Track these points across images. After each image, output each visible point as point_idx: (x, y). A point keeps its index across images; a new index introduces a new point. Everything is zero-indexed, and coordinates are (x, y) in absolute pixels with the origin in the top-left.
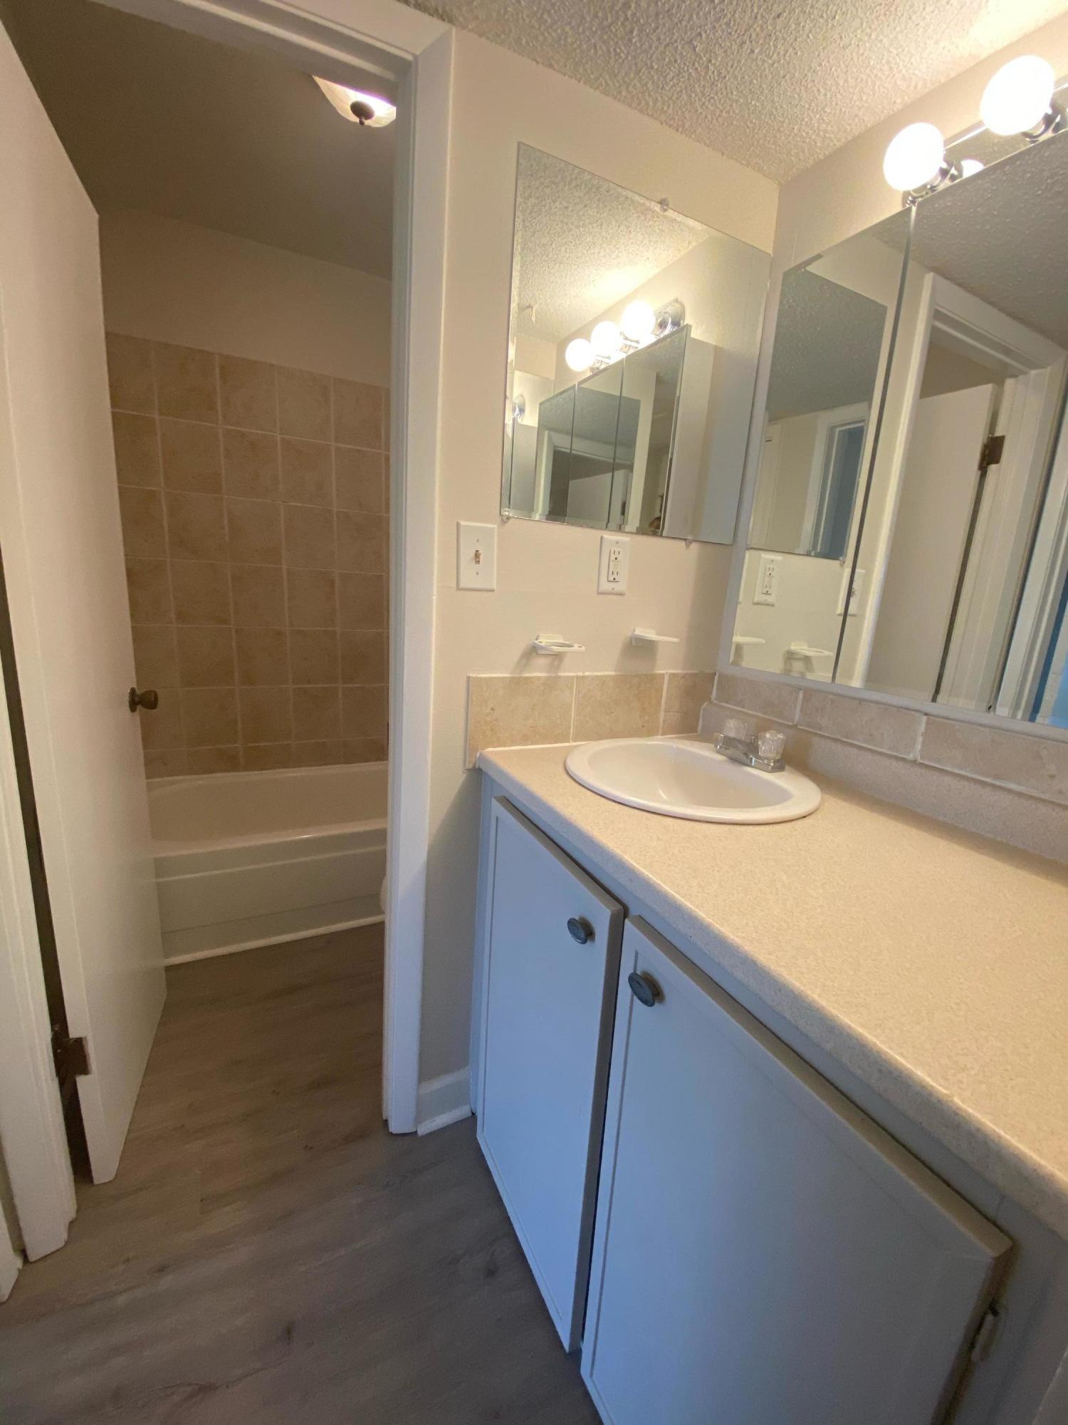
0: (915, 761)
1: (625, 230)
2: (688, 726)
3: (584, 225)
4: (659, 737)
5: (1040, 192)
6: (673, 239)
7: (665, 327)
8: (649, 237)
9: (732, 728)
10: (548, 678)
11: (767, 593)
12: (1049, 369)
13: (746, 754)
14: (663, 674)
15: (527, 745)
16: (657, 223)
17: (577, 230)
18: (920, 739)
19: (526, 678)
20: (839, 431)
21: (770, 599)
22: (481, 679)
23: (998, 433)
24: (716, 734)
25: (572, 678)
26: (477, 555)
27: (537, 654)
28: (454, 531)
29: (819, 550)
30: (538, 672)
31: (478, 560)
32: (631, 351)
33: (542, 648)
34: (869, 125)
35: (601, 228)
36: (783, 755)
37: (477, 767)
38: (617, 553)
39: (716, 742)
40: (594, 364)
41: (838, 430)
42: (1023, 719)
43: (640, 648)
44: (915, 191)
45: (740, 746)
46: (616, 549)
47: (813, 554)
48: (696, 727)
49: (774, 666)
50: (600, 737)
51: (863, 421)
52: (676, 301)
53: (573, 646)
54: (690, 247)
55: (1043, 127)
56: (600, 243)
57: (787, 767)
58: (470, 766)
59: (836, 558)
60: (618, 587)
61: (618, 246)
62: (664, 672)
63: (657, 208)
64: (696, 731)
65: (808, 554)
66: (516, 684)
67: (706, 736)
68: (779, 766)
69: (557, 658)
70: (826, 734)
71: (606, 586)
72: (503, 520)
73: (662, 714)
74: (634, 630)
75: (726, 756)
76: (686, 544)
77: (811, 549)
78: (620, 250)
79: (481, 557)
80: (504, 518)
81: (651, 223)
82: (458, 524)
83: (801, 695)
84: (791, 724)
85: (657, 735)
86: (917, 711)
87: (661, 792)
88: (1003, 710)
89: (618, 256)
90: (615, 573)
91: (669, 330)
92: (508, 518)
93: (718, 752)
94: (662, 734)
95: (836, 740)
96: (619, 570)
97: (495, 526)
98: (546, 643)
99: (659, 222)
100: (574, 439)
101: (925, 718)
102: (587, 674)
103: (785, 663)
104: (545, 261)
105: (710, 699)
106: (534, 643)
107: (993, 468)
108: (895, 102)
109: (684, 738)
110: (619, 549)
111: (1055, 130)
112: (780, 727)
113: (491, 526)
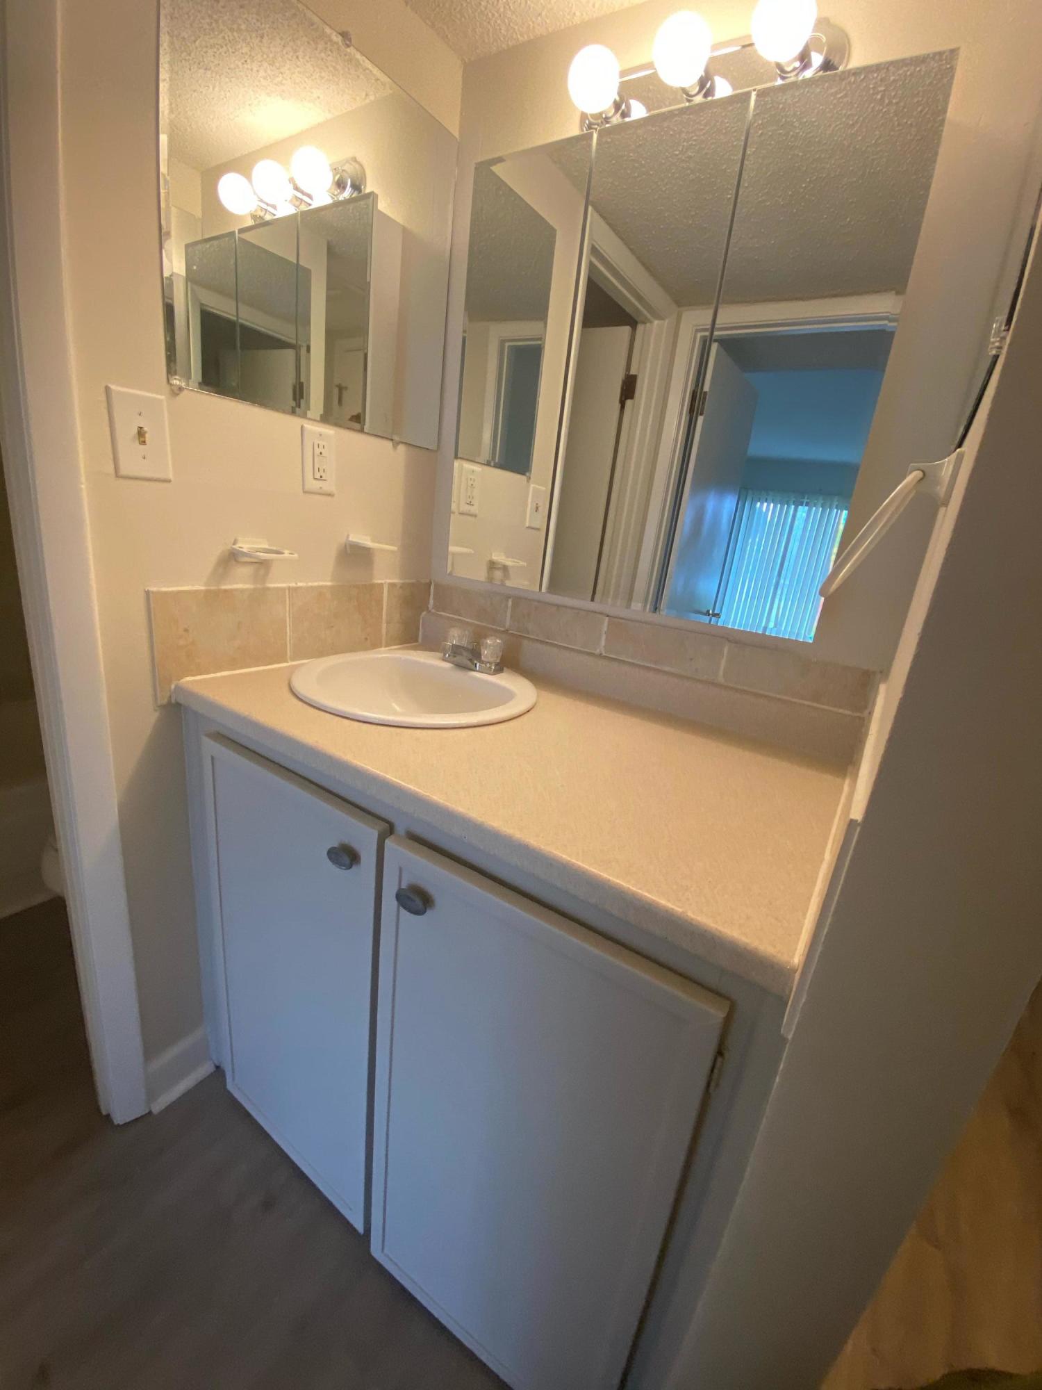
0: (601, 654)
1: (291, 54)
2: (410, 636)
3: (239, 30)
4: (383, 649)
5: (677, 153)
6: (349, 84)
7: (344, 188)
8: (320, 72)
9: (456, 637)
10: (255, 590)
11: (470, 504)
12: (667, 321)
13: (470, 660)
14: (382, 584)
15: (235, 669)
16: (330, 58)
17: (230, 34)
18: (604, 637)
19: (226, 591)
20: (509, 346)
21: (473, 510)
22: (166, 593)
23: (633, 372)
24: (443, 643)
25: (283, 589)
26: (141, 433)
27: (236, 561)
28: (103, 398)
29: (497, 461)
30: (240, 582)
31: (142, 439)
32: (304, 208)
33: (245, 554)
34: (550, 30)
35: (261, 41)
36: (501, 659)
37: (173, 701)
38: (321, 447)
39: (444, 651)
40: (256, 211)
41: (507, 344)
42: (649, 612)
43: (354, 556)
44: (592, 116)
45: (465, 654)
46: (320, 443)
47: (492, 464)
48: (417, 636)
49: (481, 575)
50: (321, 654)
51: (540, 339)
52: (355, 160)
53: (283, 553)
54: (367, 101)
55: (697, 89)
56: (260, 59)
57: (505, 669)
58: (165, 701)
59: (523, 474)
60: (326, 486)
61: (282, 70)
62: (383, 582)
63: (337, 39)
64: (417, 641)
65: (488, 464)
66: (214, 599)
67: (431, 645)
68: (499, 669)
69: (264, 565)
70: (532, 637)
71: (312, 484)
72: (172, 390)
73: (384, 625)
74: (348, 536)
75: (452, 663)
76: (393, 445)
77: (491, 458)
78: (285, 76)
79: (147, 435)
80: (175, 389)
81: (323, 55)
82: (107, 389)
83: (510, 603)
84: (503, 629)
85: (381, 647)
86: (601, 613)
87: (394, 704)
88: (637, 606)
89: (281, 83)
90: (321, 470)
91: (347, 193)
92: (180, 389)
93: (444, 659)
94: (386, 647)
95: (542, 642)
96: (325, 467)
97: (163, 397)
98: (249, 548)
99: (333, 57)
100: (239, 304)
101: (607, 619)
102: (300, 584)
103: (488, 572)
104: (185, 60)
105: (428, 608)
106: (234, 549)
107: (629, 403)
108: (574, 14)
109: (408, 648)
110: (324, 443)
111: (706, 96)
112: (496, 633)
113: (159, 397)
